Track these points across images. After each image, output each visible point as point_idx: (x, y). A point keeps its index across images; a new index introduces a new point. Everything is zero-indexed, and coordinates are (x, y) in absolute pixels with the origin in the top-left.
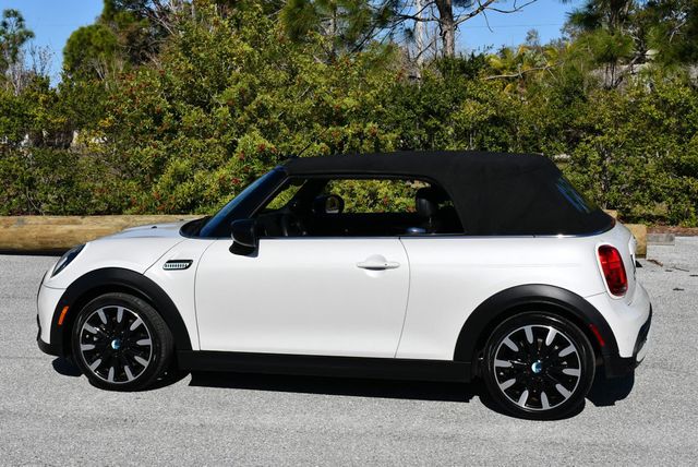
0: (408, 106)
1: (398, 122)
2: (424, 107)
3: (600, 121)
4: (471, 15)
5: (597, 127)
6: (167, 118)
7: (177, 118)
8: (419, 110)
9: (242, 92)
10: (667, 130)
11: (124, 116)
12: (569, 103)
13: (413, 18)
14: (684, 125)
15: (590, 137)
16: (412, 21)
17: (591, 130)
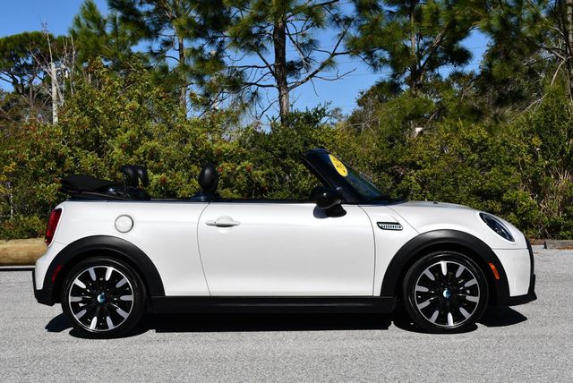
0: (267, 149)
1: (261, 161)
2: (281, 149)
3: (420, 158)
4: (302, 83)
5: (418, 163)
6: (69, 162)
7: (76, 161)
8: (277, 151)
9: (132, 139)
10: (471, 164)
11: (26, 162)
12: (391, 147)
13: (255, 84)
14: (484, 160)
15: (413, 171)
16: (256, 87)
17: (414, 166)
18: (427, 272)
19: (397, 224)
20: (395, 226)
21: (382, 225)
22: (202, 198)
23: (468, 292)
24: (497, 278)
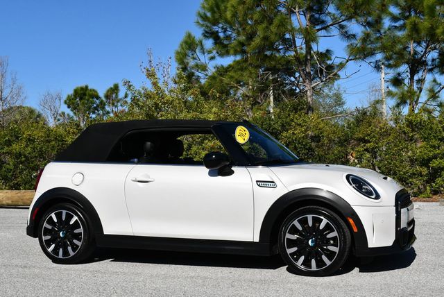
18: (296, 223)
19: (273, 182)
20: (270, 184)
21: (260, 183)
22: (136, 160)
23: (332, 242)
24: (355, 230)
